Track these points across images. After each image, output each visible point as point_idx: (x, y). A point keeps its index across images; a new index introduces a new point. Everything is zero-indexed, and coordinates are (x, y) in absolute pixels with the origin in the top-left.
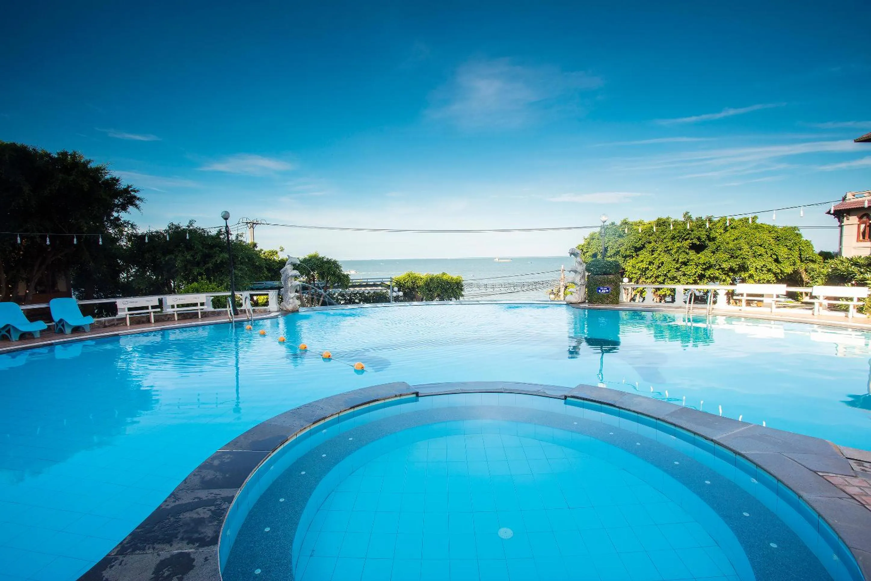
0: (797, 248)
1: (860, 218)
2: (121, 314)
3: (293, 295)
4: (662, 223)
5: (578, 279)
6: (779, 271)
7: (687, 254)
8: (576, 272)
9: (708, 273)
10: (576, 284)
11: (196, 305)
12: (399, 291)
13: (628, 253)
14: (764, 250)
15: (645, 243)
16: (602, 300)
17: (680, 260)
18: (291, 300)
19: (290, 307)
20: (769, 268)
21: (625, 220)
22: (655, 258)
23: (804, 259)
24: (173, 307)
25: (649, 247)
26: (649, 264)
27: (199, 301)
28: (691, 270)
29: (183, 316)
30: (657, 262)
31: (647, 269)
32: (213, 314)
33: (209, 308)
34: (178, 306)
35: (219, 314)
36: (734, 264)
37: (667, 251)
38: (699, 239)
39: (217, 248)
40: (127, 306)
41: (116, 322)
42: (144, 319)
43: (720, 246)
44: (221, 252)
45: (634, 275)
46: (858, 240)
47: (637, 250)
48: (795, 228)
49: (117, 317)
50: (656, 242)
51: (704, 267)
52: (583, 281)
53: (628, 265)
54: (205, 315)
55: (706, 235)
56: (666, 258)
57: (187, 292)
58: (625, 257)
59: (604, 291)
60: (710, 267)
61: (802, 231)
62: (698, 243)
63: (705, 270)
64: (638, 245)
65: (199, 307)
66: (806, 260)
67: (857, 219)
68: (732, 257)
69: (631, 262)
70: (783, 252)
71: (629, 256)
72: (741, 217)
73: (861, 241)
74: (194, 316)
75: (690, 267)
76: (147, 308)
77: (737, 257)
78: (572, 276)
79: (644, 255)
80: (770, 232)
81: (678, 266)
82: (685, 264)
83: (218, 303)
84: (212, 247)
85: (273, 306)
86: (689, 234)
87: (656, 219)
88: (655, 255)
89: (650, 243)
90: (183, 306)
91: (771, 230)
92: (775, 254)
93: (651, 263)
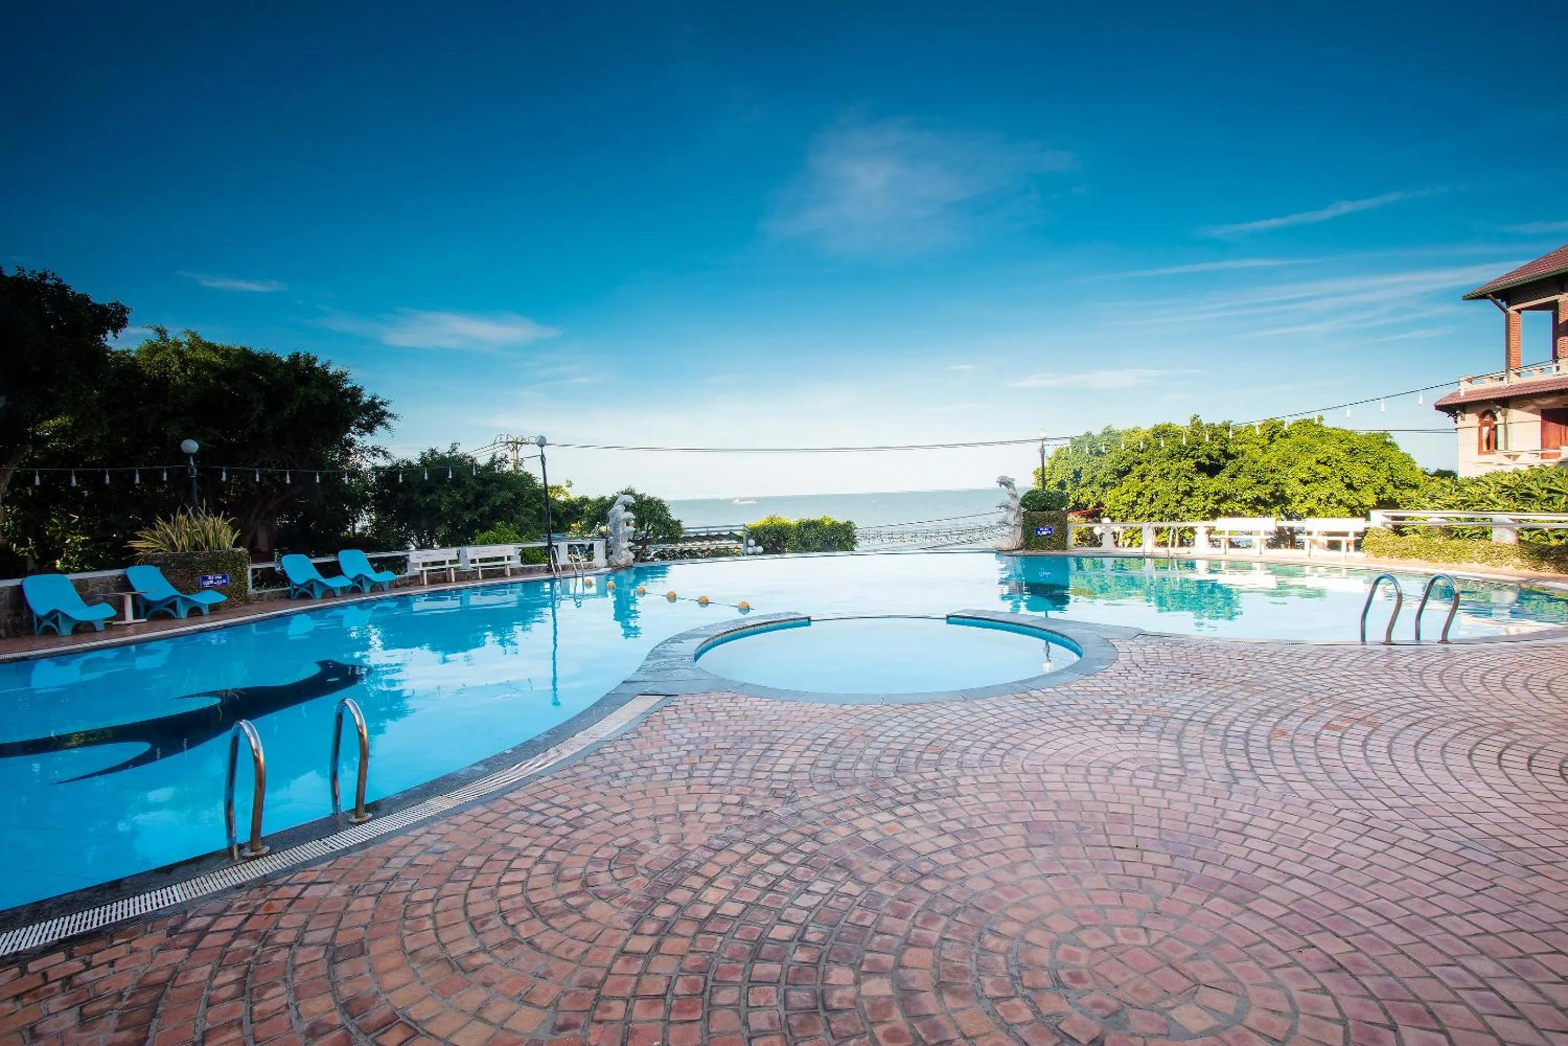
0: (1385, 465)
1: (1482, 416)
2: (413, 571)
3: (626, 545)
4: (1161, 432)
5: (1011, 517)
6: (1355, 503)
7: (1191, 479)
8: (1007, 507)
9: (1224, 507)
10: (1008, 524)
11: (501, 559)
12: (756, 545)
13: (1107, 480)
14: (1330, 470)
15: (1131, 465)
16: (1041, 543)
17: (1180, 489)
18: (623, 552)
19: (622, 562)
20: (1339, 498)
21: (1108, 427)
22: (1146, 487)
23: (1398, 483)
24: (473, 561)
25: (1137, 470)
26: (1138, 496)
27: (505, 555)
28: (1196, 502)
29: (488, 574)
30: (1148, 494)
31: (1135, 503)
32: (523, 571)
33: (516, 563)
34: (481, 561)
35: (530, 571)
36: (1263, 492)
37: (1164, 476)
38: (1209, 457)
39: (495, 484)
40: (421, 561)
41: (408, 581)
42: (440, 578)
43: (1242, 466)
44: (499, 489)
45: (1116, 513)
46: (1480, 452)
47: (1122, 474)
48: (1385, 434)
49: (407, 574)
50: (1149, 462)
51: (1216, 498)
52: (1018, 519)
53: (1109, 499)
54: (514, 572)
55: (1220, 450)
56: (1159, 486)
57: (484, 543)
58: (1104, 485)
59: (1044, 533)
60: (1226, 498)
61: (1396, 438)
62: (1207, 462)
63: (1218, 502)
64: (1121, 467)
65: (506, 562)
66: (1402, 484)
67: (1477, 418)
68: (1259, 482)
69: (1112, 493)
70: (1359, 472)
71: (1109, 484)
72: (1298, 418)
73: (1485, 453)
74: (501, 573)
75: (1195, 499)
76: (443, 563)
77: (1267, 483)
78: (1004, 513)
79: (1131, 482)
80: (1341, 442)
81: (1178, 497)
82: (1189, 493)
83: (525, 556)
84: (485, 483)
85: (599, 558)
86: (1194, 449)
87: (1152, 426)
88: (1147, 482)
89: (1140, 463)
90: (487, 560)
91: (1343, 437)
92: (1347, 476)
93: (1140, 494)
